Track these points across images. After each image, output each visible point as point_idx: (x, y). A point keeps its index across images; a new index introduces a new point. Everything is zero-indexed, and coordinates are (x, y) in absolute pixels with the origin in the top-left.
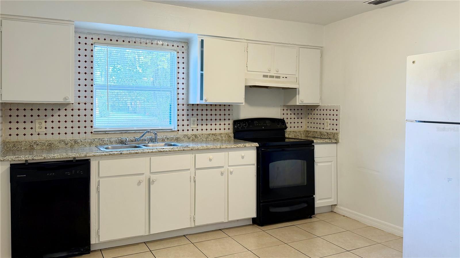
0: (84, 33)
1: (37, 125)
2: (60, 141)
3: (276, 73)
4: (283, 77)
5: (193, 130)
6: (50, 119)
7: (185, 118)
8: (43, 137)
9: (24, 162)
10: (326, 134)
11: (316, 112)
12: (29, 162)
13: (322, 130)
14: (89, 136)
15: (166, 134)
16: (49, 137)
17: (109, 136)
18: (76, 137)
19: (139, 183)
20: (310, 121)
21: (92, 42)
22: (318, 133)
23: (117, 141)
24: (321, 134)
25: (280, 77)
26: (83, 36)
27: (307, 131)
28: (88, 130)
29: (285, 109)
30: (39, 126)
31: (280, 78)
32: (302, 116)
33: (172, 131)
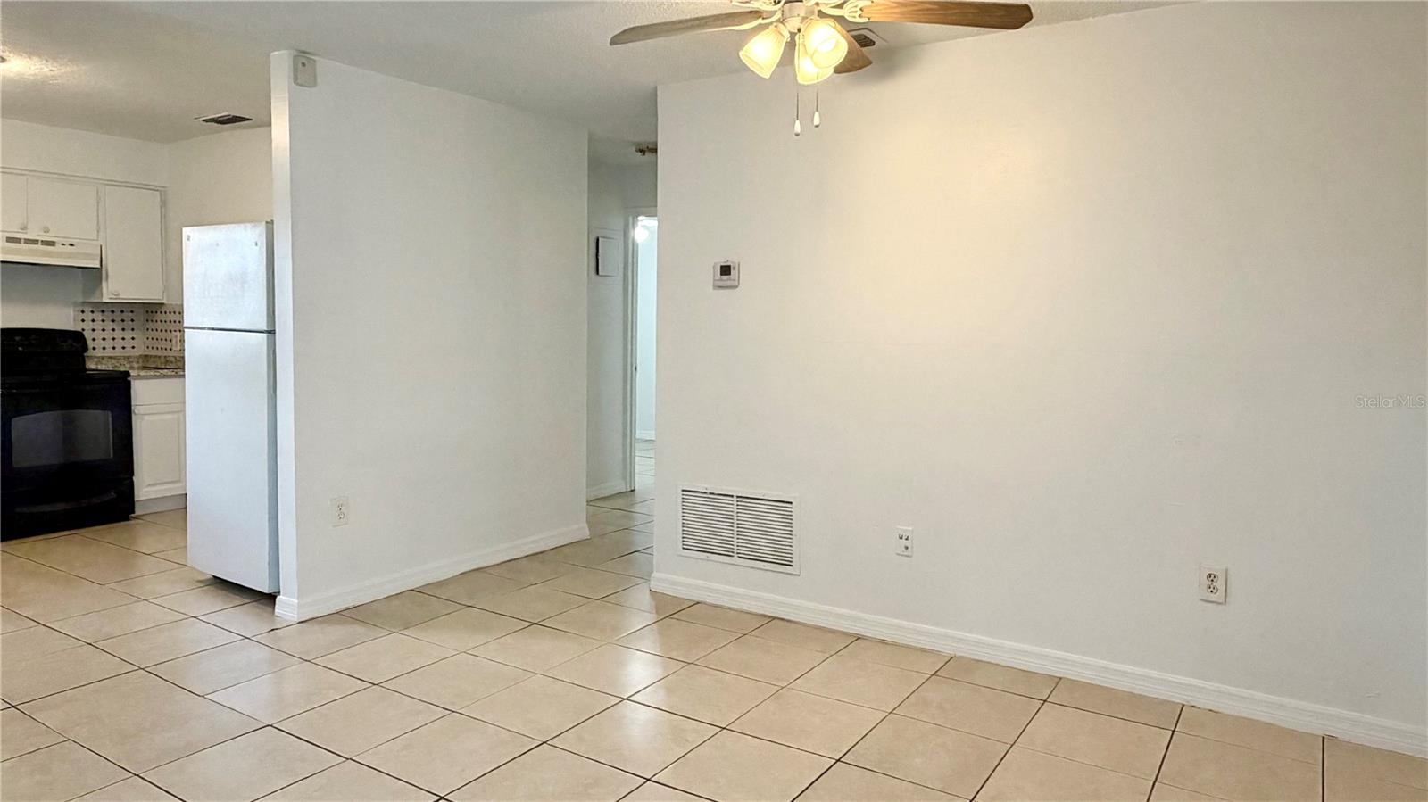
3: (42, 233)
4: (63, 244)
10: (173, 359)
11: (159, 317)
13: (168, 353)
20: (151, 334)
22: (163, 360)
24: (167, 361)
25: (54, 242)
27: (146, 356)
29: (87, 309)
31: (54, 245)
32: (134, 325)
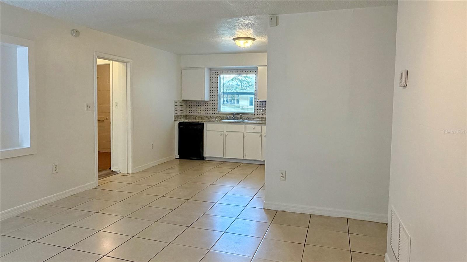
0: (214, 70)
1: (198, 109)
2: (205, 116)
5: (262, 115)
6: (202, 107)
7: (258, 108)
8: (200, 114)
9: (183, 122)
12: (185, 122)
14: (216, 115)
15: (248, 116)
16: (202, 114)
17: (224, 115)
18: (211, 115)
19: (221, 135)
21: (218, 74)
23: (226, 118)
26: (214, 72)
28: (216, 112)
30: (199, 110)
33: (252, 114)
